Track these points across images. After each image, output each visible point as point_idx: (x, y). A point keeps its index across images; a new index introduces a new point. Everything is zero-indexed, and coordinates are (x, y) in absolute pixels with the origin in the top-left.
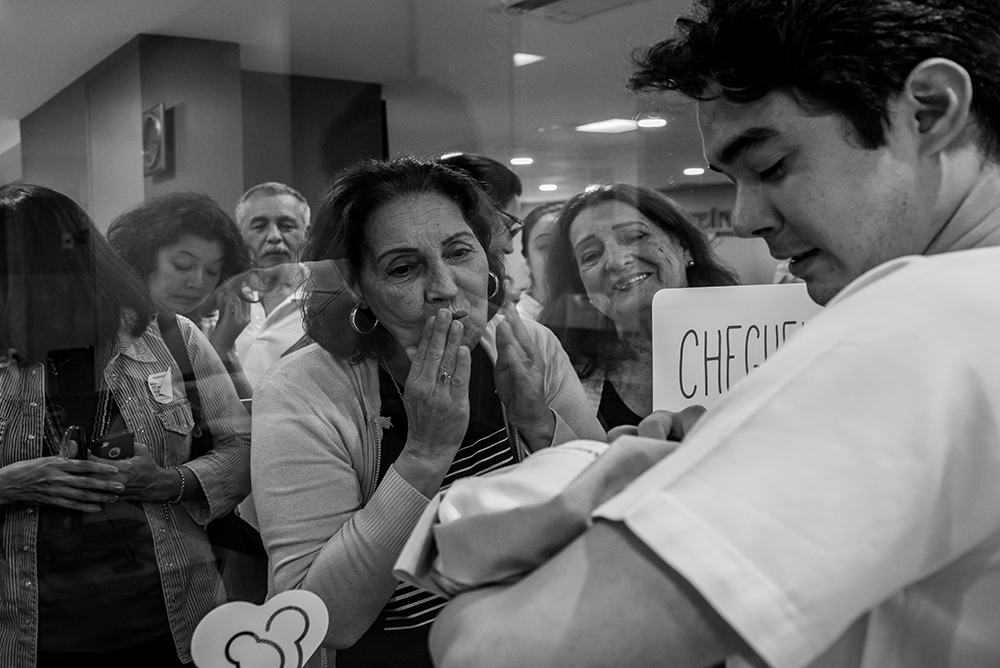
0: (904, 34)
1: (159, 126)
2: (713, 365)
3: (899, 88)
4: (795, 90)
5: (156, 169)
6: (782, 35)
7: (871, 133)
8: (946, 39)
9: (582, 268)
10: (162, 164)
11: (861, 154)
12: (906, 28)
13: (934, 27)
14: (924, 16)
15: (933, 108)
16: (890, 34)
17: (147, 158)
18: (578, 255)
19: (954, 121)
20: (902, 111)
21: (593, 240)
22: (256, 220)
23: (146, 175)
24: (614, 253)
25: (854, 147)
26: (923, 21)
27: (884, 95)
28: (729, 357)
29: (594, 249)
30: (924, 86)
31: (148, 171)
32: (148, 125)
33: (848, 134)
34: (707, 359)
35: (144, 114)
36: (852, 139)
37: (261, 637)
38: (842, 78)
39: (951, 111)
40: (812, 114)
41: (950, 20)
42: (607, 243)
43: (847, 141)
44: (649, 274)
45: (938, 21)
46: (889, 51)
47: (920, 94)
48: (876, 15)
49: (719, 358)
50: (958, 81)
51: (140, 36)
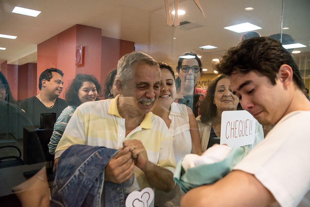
1: (81, 51)
4: (257, 71)
5: (79, 64)
10: (81, 63)
15: (285, 76)
17: (77, 60)
19: (290, 79)
23: (76, 65)
28: (236, 128)
30: (282, 71)
32: (77, 51)
34: (231, 129)
35: (77, 47)
43: (268, 83)
49: (233, 129)
50: (289, 70)
51: (77, 24)
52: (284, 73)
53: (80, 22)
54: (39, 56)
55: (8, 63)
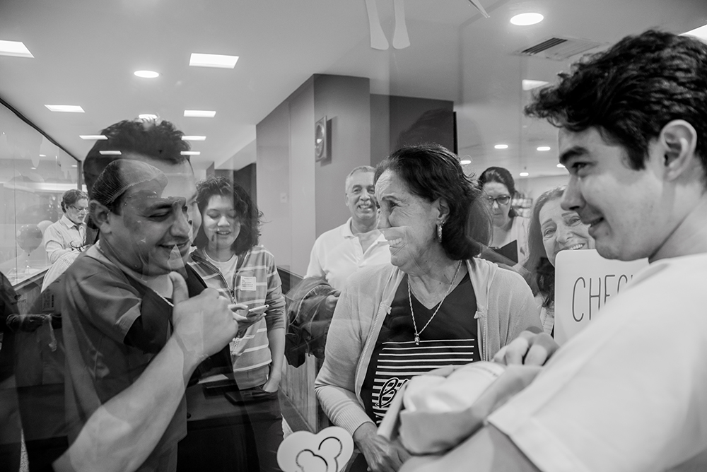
0: (666, 103)
1: (323, 131)
2: (595, 300)
3: (657, 135)
4: (602, 128)
5: (321, 158)
6: (599, 94)
7: (638, 160)
8: (690, 111)
9: (544, 239)
10: (325, 155)
11: (630, 172)
12: (668, 99)
13: (685, 102)
14: (681, 94)
15: (673, 153)
16: (659, 102)
17: (317, 151)
18: (543, 230)
19: (683, 161)
20: (657, 149)
21: (550, 222)
22: (356, 186)
23: (317, 161)
24: (561, 231)
25: (626, 167)
26: (679, 97)
27: (647, 140)
28: (606, 296)
29: (552, 227)
30: (671, 136)
31: (318, 159)
32: (318, 129)
33: (624, 159)
34: (591, 297)
35: (316, 123)
36: (626, 162)
37: (315, 454)
38: (627, 125)
39: (682, 155)
40: (608, 145)
41: (696, 99)
42: (558, 225)
43: (623, 163)
44: (583, 244)
45: (688, 98)
46: (656, 112)
47: (669, 141)
48: (653, 89)
49: (599, 296)
50: (689, 136)
51: (314, 75)
52: (674, 141)
53: (320, 69)
54: (259, 148)
55: (216, 167)
